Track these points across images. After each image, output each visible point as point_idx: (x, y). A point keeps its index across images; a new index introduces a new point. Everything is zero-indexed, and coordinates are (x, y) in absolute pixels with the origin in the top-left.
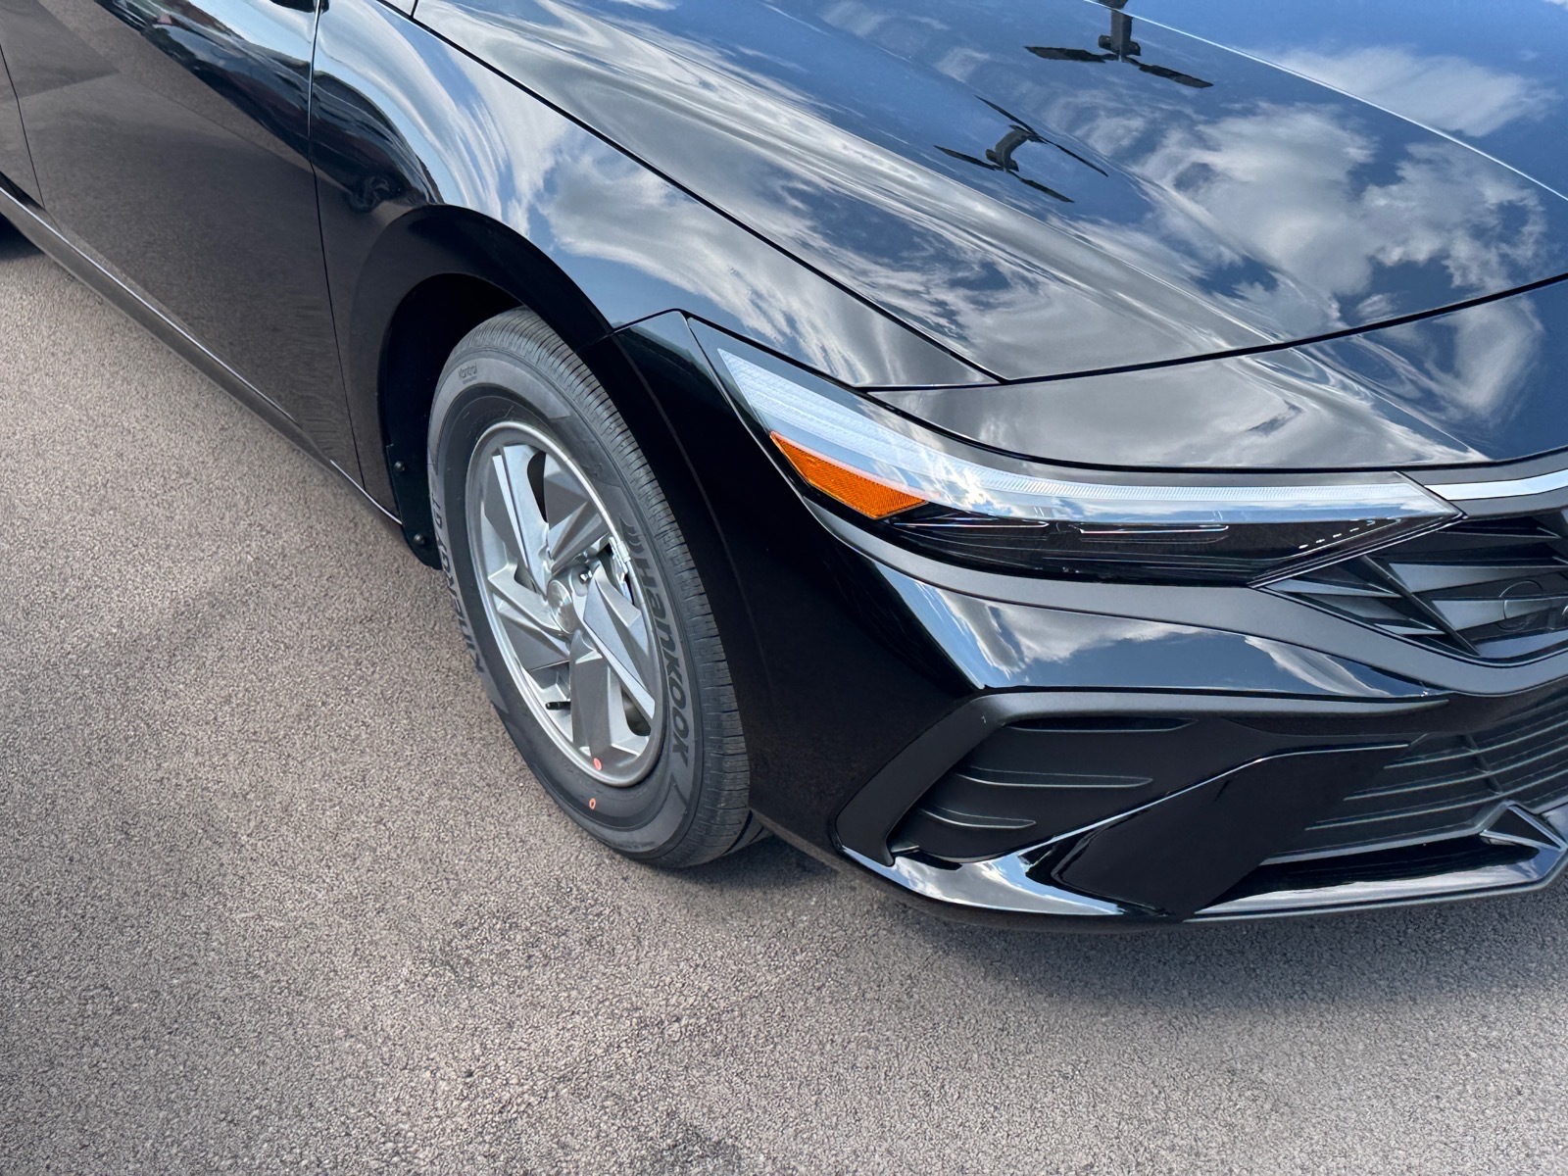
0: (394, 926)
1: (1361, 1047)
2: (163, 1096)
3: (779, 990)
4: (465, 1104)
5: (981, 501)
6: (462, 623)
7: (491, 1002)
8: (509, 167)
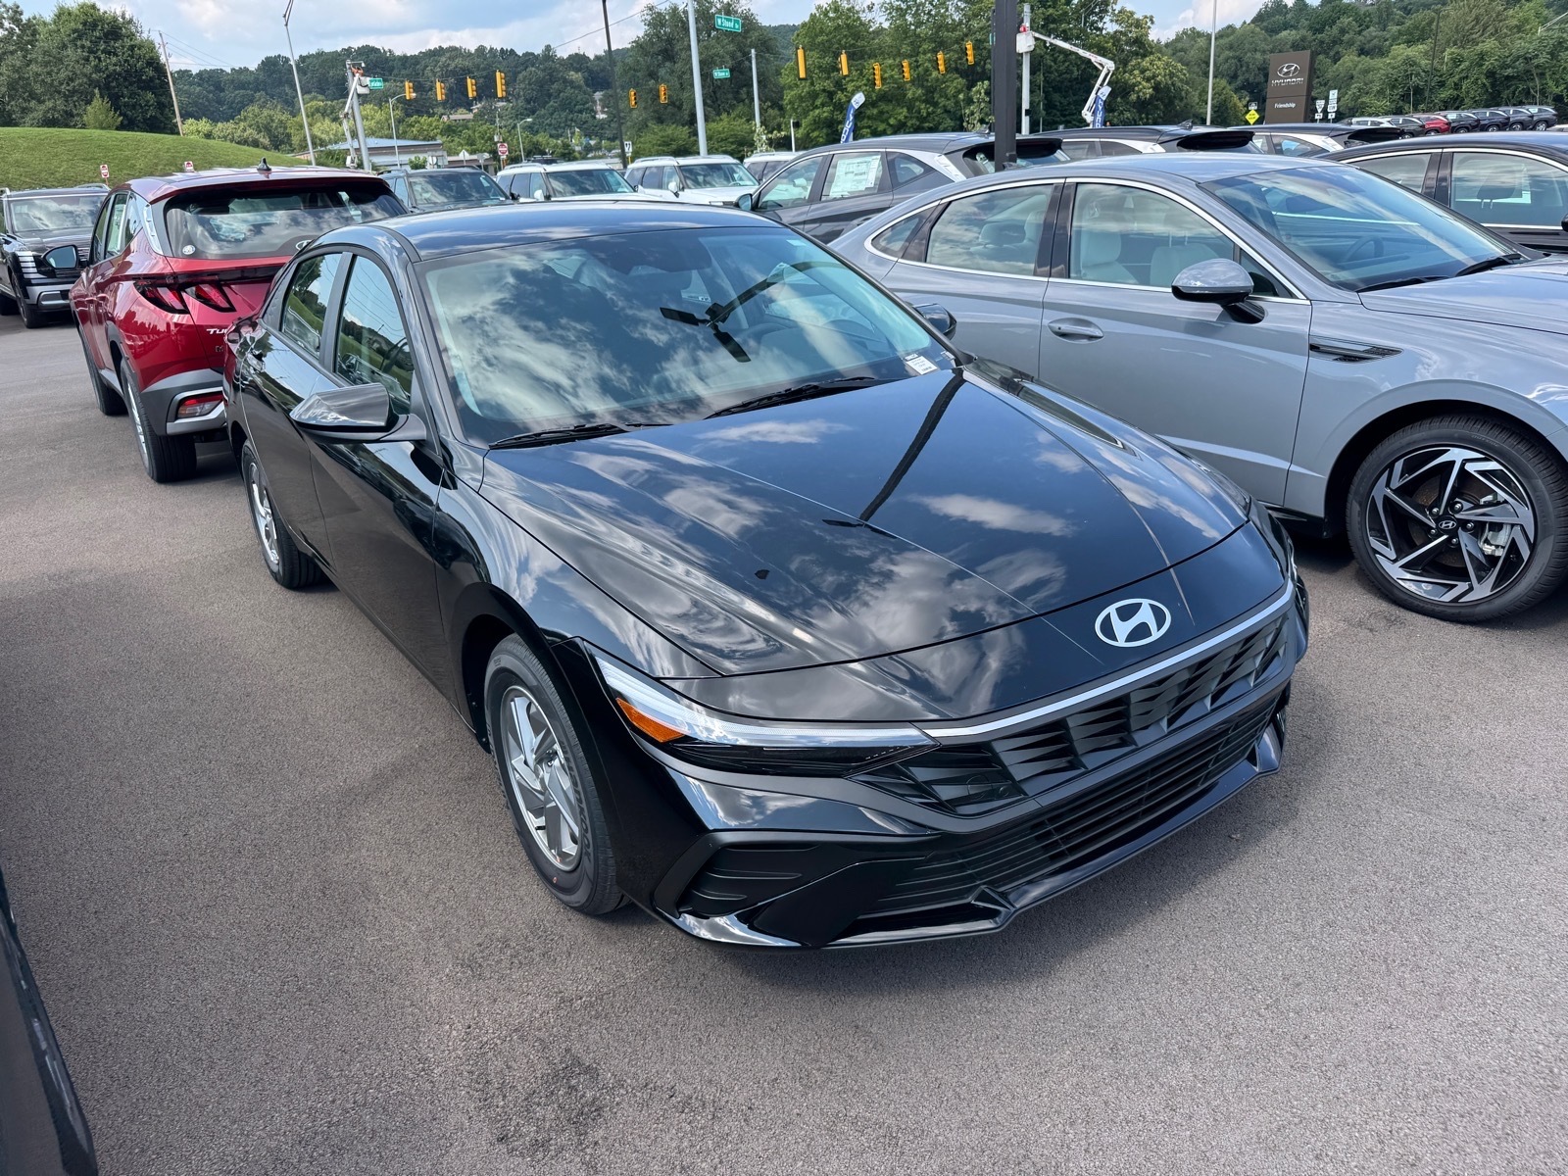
3: (636, 982)
4: (463, 1044)
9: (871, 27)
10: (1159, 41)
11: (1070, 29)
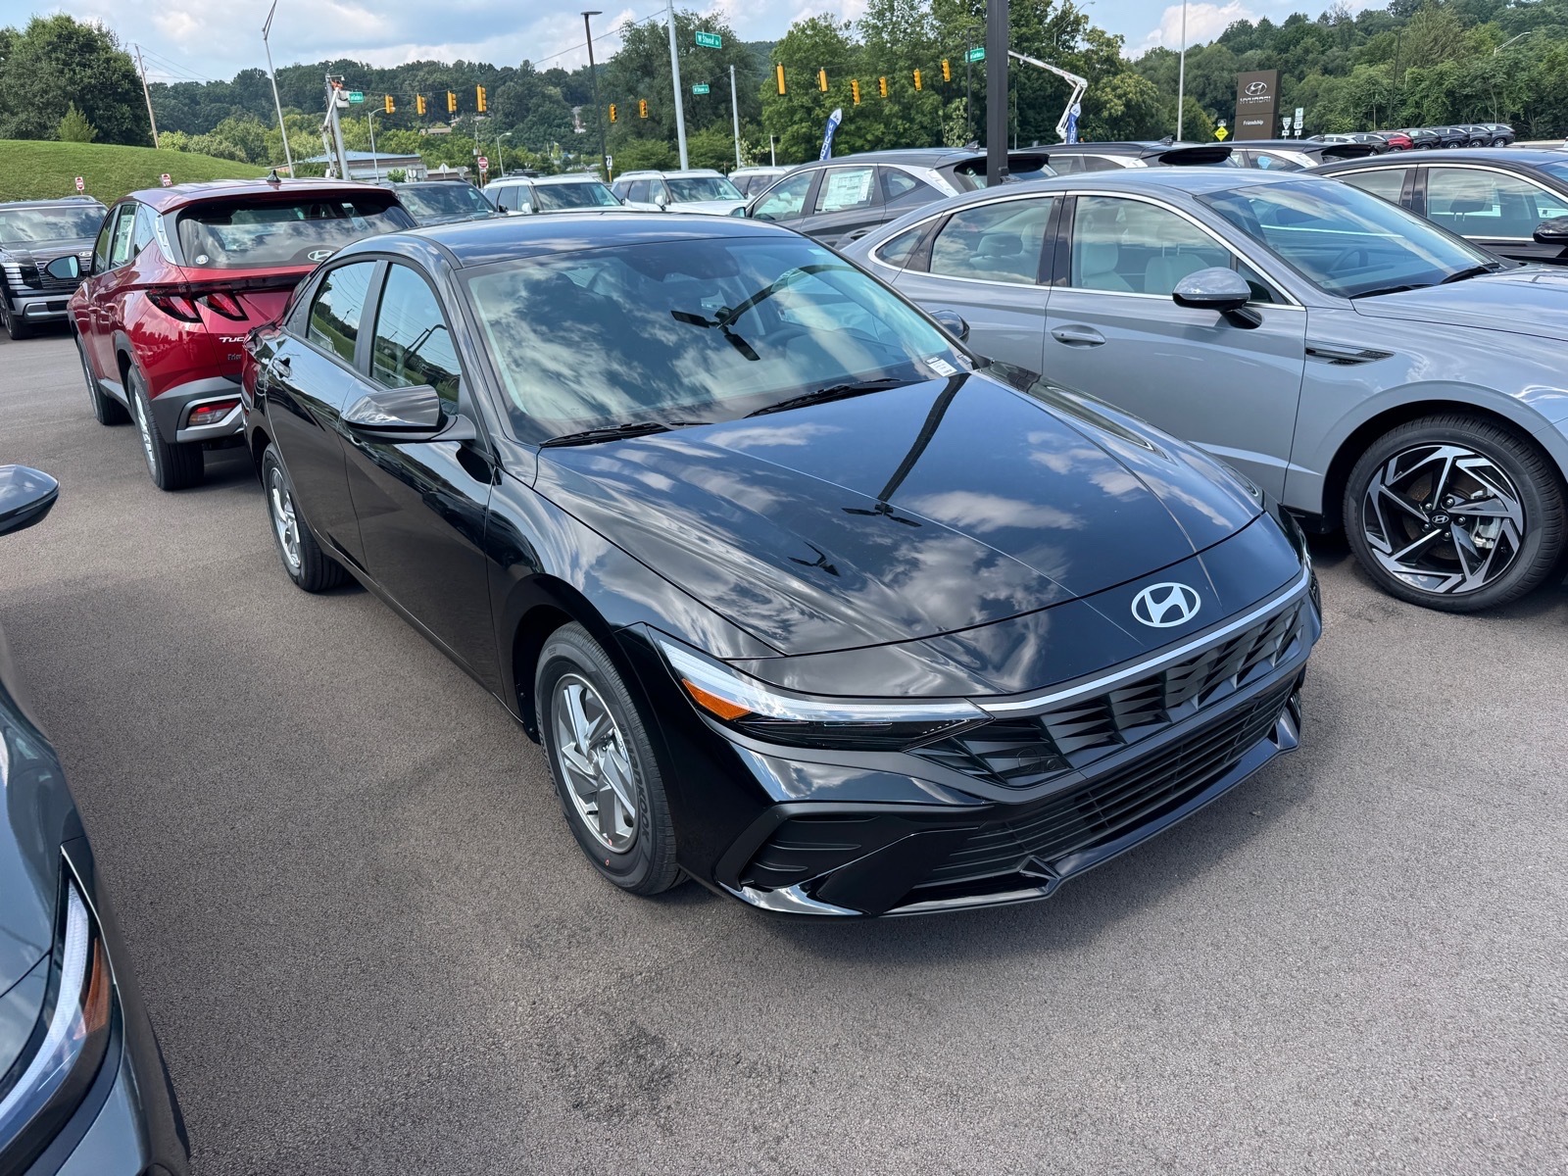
0: (505, 928)
1: (973, 981)
2: (381, 1015)
3: (692, 958)
4: (530, 1019)
5: (781, 712)
6: (550, 772)
7: (549, 966)
8: (577, 555)
9: (848, 44)
10: (1129, 60)
11: (1043, 47)
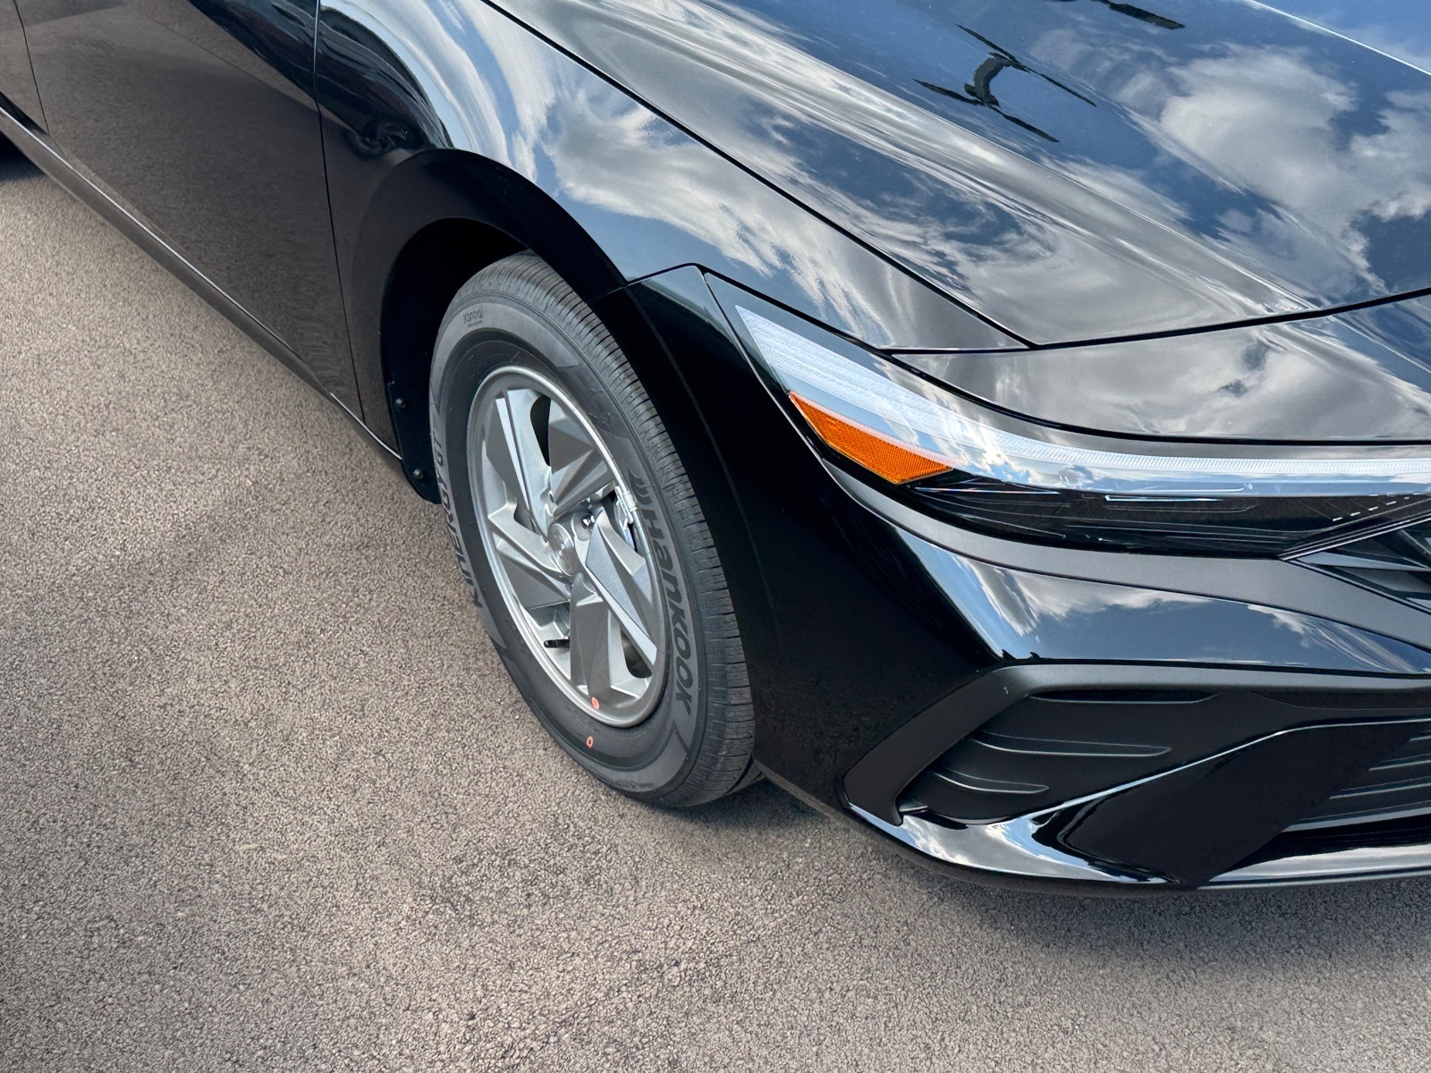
0: (394, 861)
1: (1360, 1005)
2: (168, 1034)
3: (775, 936)
4: (468, 1048)
7: (491, 941)
